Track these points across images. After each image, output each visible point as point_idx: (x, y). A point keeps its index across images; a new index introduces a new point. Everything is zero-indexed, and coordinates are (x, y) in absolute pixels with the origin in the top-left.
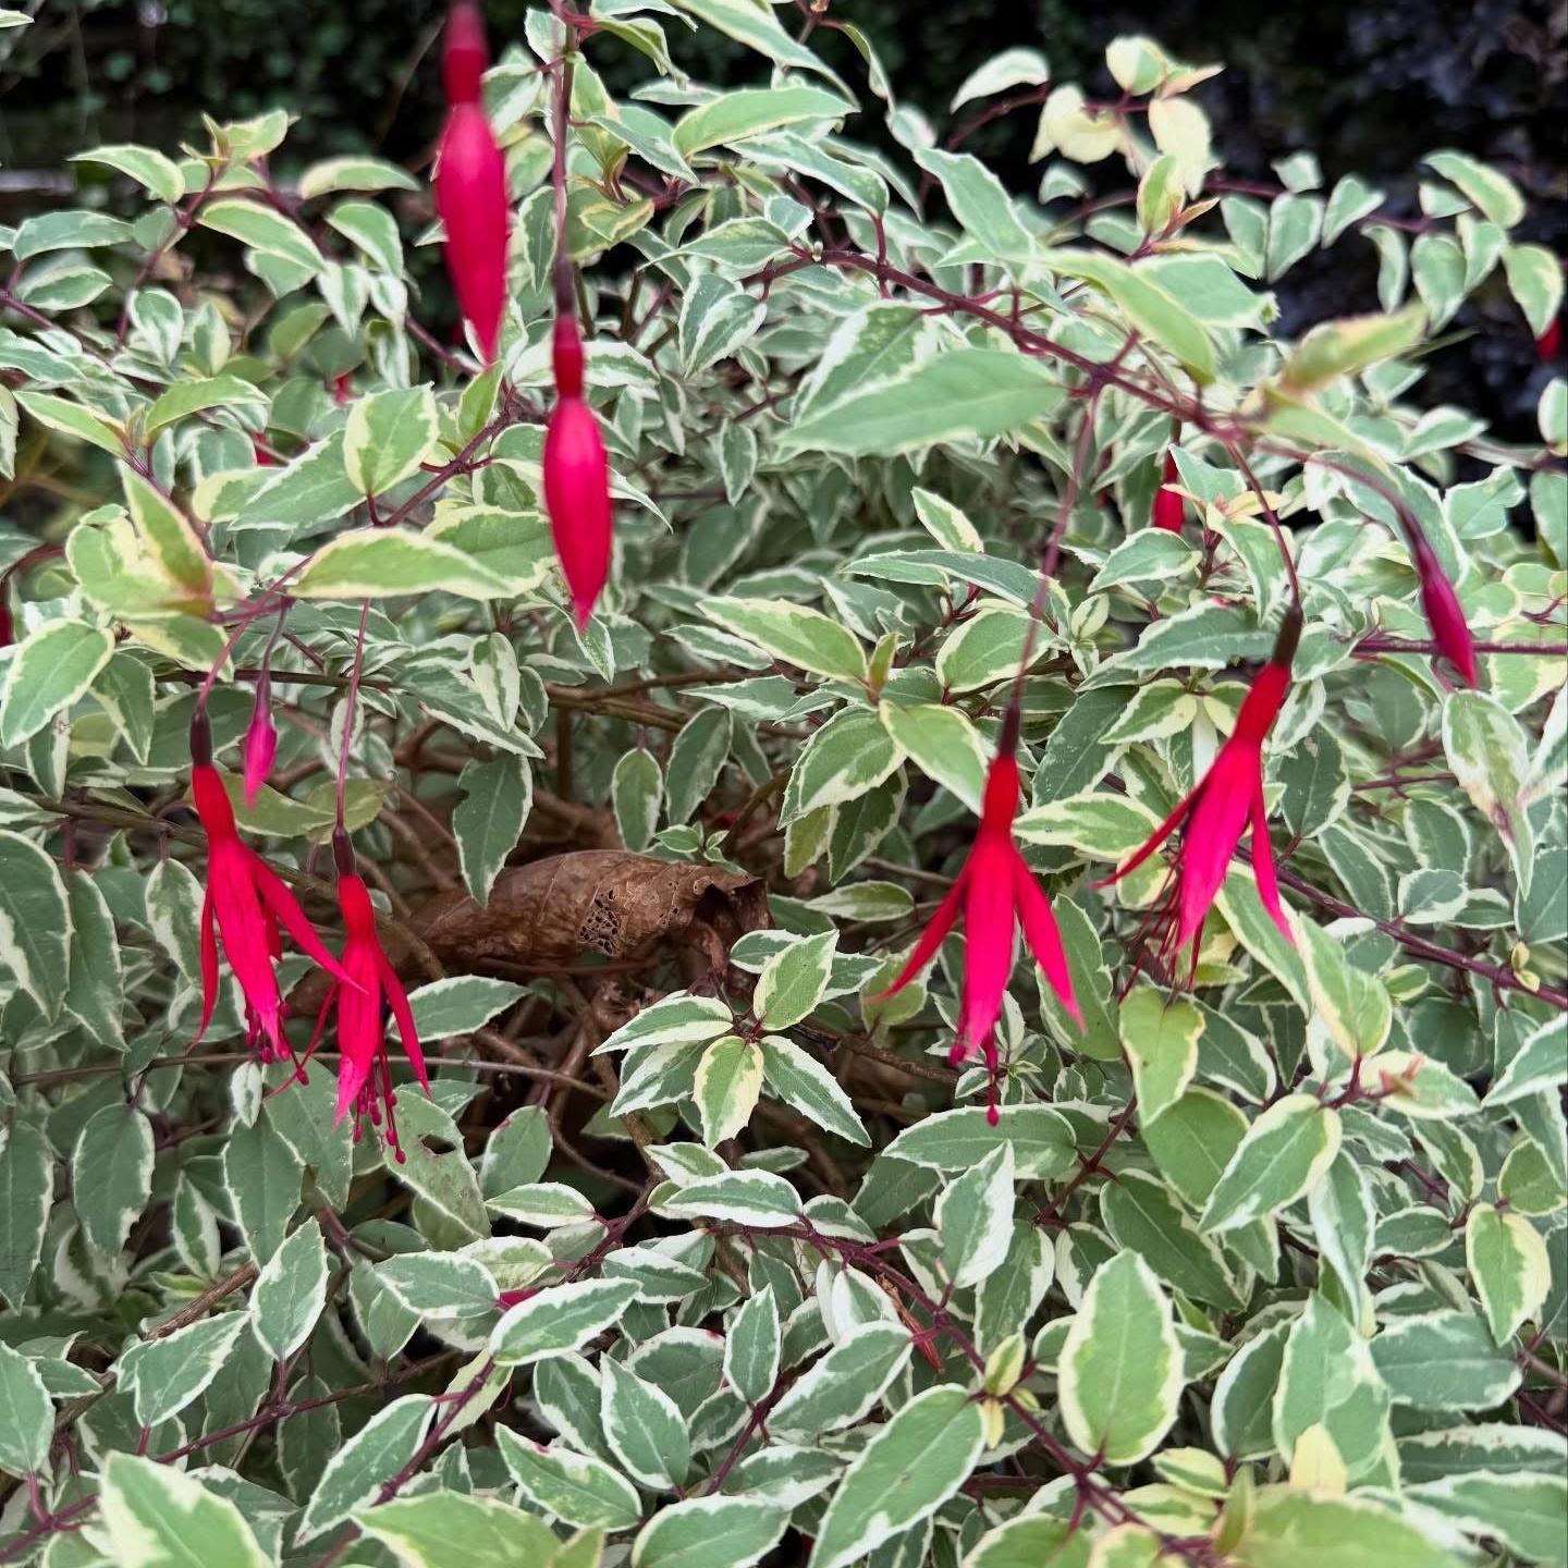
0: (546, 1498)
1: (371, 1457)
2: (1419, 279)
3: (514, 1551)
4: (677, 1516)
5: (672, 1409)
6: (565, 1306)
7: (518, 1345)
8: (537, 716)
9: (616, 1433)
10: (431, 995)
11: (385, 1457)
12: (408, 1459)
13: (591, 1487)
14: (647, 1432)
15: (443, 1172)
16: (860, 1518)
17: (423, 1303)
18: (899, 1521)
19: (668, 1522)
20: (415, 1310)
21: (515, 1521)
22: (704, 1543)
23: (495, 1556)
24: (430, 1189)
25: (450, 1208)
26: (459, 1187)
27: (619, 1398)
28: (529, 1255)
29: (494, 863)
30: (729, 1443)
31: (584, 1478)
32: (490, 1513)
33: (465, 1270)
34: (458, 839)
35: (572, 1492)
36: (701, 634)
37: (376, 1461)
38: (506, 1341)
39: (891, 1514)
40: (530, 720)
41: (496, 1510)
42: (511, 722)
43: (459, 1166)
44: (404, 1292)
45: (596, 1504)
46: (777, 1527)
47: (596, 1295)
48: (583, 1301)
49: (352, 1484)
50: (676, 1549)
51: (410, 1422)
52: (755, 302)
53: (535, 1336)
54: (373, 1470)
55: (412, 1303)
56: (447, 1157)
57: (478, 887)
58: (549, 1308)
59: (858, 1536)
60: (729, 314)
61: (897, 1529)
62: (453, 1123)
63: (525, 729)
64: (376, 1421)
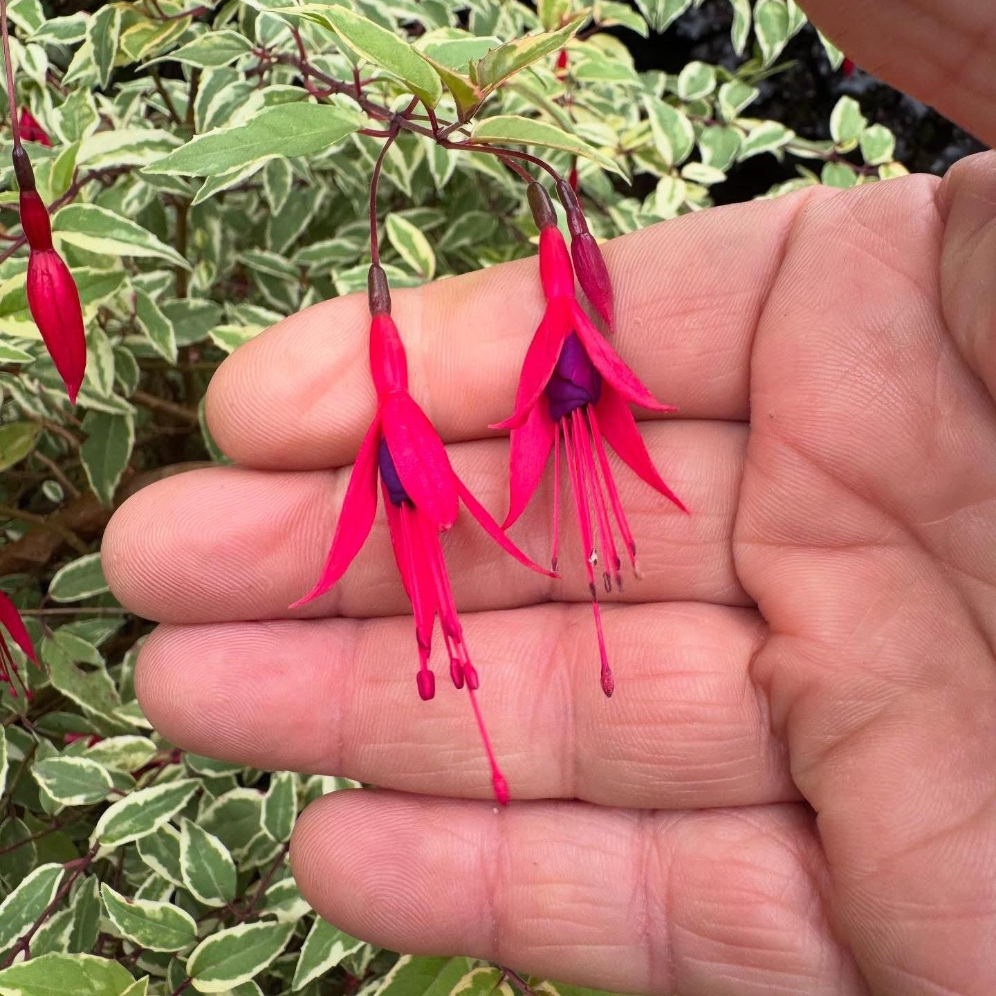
0: (134, 932)
1: (22, 908)
2: (758, 29)
3: (98, 985)
4: (216, 941)
5: (226, 855)
6: (146, 804)
7: (112, 832)
8: (131, 384)
9: (189, 873)
10: (79, 568)
11: (32, 906)
12: (45, 908)
13: (164, 921)
14: (210, 871)
15: (92, 684)
16: (326, 945)
17: (61, 794)
18: (350, 947)
19: (209, 947)
20: (57, 799)
21: (100, 967)
22: (233, 957)
23: (86, 991)
24: (83, 698)
25: (97, 708)
26: (102, 694)
27: (193, 849)
28: (140, 748)
29: (113, 480)
30: (272, 861)
31: (159, 916)
32: (82, 964)
33: (90, 770)
34: (86, 466)
35: (150, 926)
36: (252, 313)
37: (26, 909)
38: (107, 829)
39: (344, 942)
40: (126, 387)
41: (86, 961)
42: (109, 391)
43: (104, 680)
44: (50, 786)
45: (166, 932)
46: (285, 937)
47: (168, 794)
48: (159, 799)
49: (9, 926)
50: (214, 963)
51: (48, 882)
52: (251, 89)
53: (126, 825)
54: (24, 916)
55: (55, 795)
56: (95, 674)
57: (104, 495)
58: (136, 805)
59: (325, 958)
60: (231, 98)
61: (348, 952)
62: (97, 653)
63: (121, 393)
64: (26, 882)
